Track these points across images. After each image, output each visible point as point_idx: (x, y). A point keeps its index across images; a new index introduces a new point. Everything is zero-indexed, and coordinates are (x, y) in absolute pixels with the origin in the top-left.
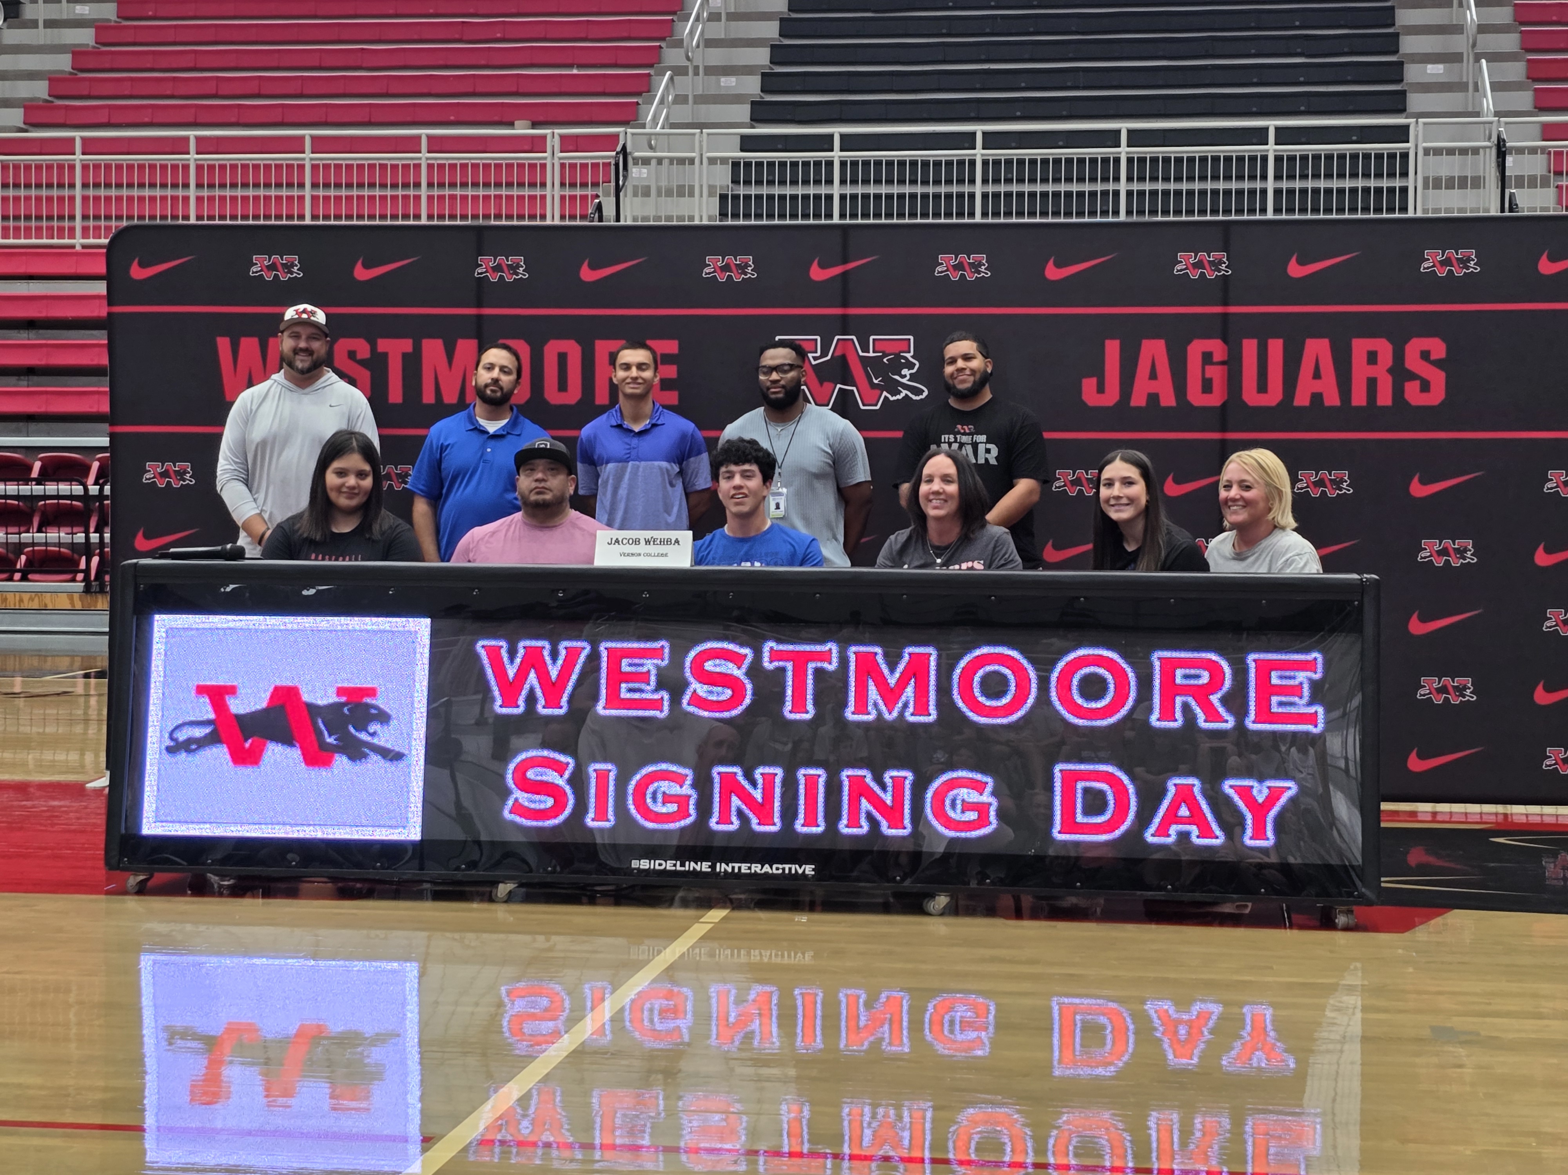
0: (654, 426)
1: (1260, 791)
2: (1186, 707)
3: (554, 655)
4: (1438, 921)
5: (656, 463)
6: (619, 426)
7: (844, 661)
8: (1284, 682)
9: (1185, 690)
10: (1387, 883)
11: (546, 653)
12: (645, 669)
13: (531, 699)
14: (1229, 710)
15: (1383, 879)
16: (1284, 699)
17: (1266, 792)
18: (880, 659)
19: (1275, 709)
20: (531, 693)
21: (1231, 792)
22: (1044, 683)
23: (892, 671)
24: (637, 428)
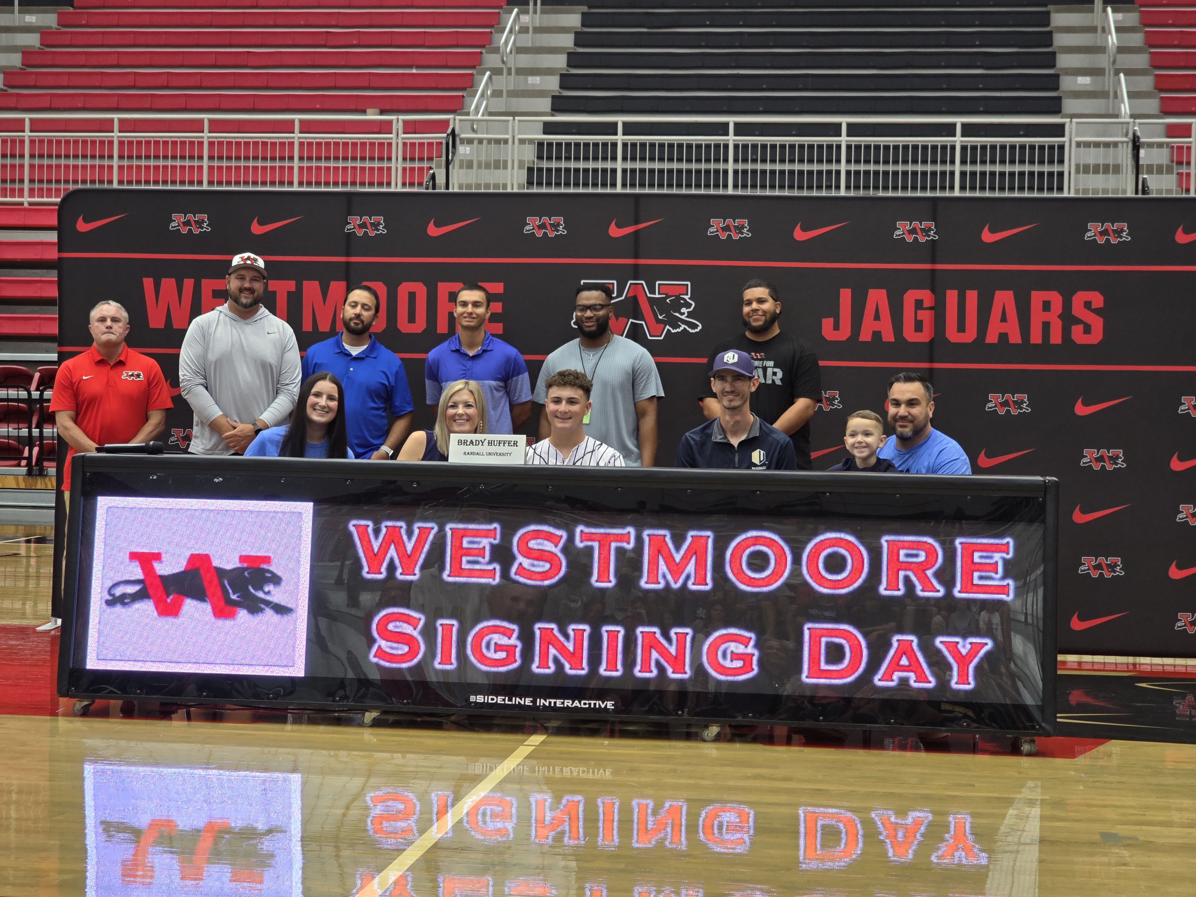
0: (484, 351)
1: (964, 646)
2: (907, 579)
3: (410, 533)
4: (1102, 748)
5: (487, 382)
6: (458, 351)
7: (639, 540)
8: (984, 561)
9: (907, 566)
10: (1062, 718)
11: (403, 532)
12: (481, 546)
13: (392, 567)
14: (940, 582)
15: (1058, 715)
16: (983, 574)
17: (969, 646)
18: (668, 539)
19: (976, 581)
20: (392, 563)
21: (942, 647)
22: (797, 560)
23: (678, 548)
24: (471, 353)
